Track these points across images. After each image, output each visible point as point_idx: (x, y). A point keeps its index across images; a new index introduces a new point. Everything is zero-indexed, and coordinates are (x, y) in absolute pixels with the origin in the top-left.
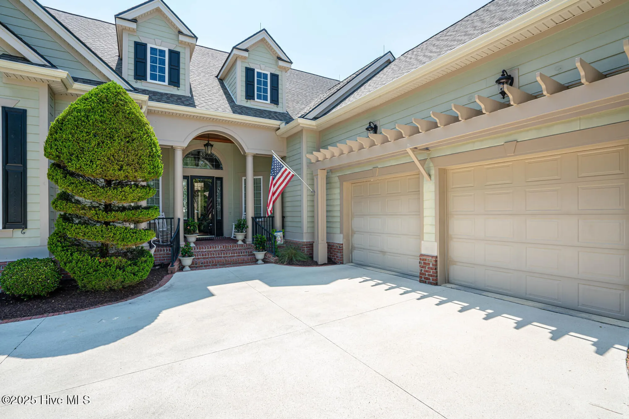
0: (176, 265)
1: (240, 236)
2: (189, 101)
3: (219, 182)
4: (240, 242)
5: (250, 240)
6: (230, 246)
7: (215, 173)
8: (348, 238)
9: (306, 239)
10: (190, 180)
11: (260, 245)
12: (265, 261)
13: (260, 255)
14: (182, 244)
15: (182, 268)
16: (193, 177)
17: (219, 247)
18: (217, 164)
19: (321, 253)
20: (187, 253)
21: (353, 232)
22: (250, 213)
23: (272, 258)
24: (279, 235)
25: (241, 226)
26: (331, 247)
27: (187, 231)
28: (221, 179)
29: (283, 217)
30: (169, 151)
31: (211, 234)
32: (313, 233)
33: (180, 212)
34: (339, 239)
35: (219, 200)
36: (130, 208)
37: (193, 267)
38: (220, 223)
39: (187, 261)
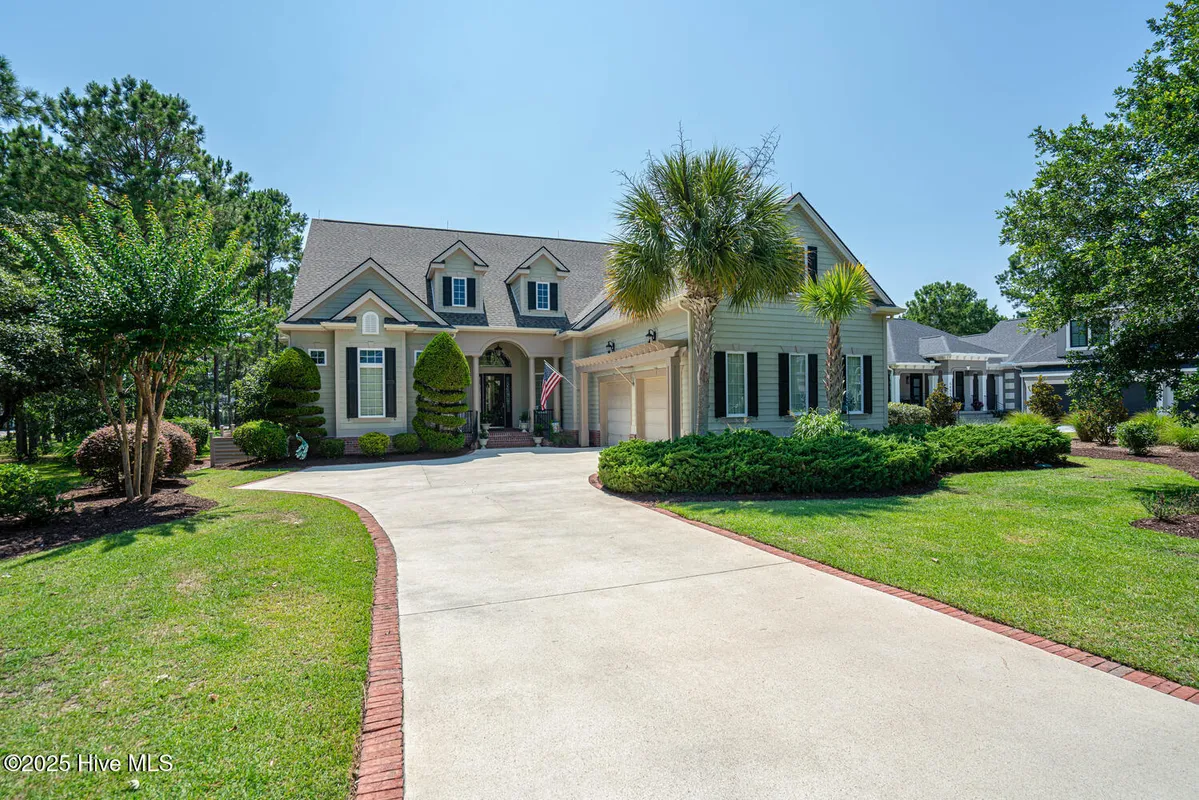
0: (476, 444)
1: (524, 426)
2: (481, 319)
3: (508, 378)
4: (524, 431)
5: (532, 429)
6: (516, 434)
7: (505, 370)
8: (605, 427)
9: (575, 429)
10: (483, 377)
11: (538, 432)
12: (542, 445)
13: (538, 440)
14: (479, 430)
15: (480, 447)
16: (485, 375)
17: (507, 434)
18: (507, 363)
19: (584, 438)
20: (483, 436)
21: (608, 422)
22: (533, 406)
23: (548, 443)
24: (556, 426)
25: (525, 418)
26: (592, 434)
27: (482, 421)
28: (510, 375)
29: (562, 410)
30: (470, 359)
31: (502, 425)
32: (579, 423)
33: (477, 407)
34: (598, 427)
35: (508, 394)
36: (451, 406)
37: (487, 447)
38: (510, 415)
39: (484, 442)
